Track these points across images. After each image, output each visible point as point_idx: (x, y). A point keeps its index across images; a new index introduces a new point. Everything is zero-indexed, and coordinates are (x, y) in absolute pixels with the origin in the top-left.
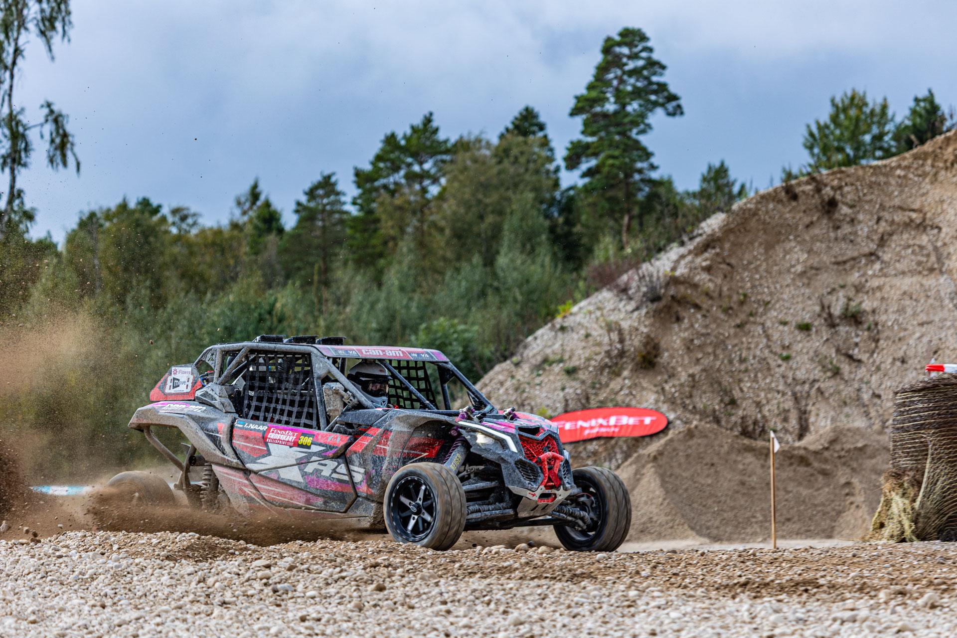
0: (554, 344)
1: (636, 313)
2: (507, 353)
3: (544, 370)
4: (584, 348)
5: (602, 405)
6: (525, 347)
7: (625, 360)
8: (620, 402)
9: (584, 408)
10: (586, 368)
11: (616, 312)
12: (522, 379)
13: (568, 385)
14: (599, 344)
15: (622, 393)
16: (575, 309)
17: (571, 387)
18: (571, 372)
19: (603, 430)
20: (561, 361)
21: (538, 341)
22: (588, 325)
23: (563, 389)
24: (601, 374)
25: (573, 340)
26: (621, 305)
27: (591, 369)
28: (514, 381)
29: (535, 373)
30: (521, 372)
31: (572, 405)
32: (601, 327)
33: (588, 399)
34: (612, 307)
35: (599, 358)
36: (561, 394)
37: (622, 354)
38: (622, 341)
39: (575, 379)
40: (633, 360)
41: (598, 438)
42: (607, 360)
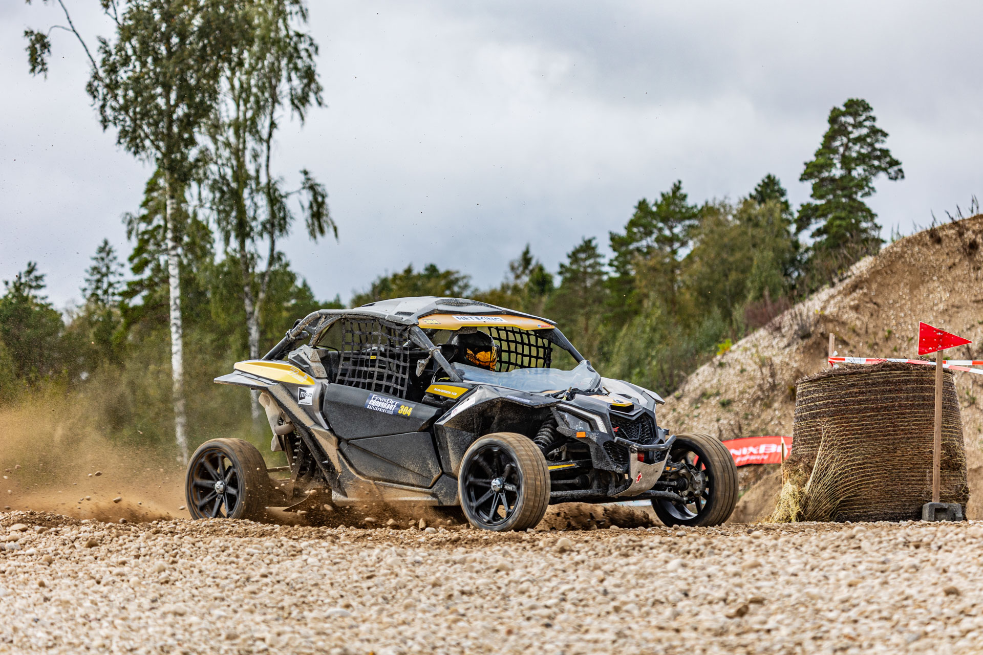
0: (712, 379)
1: (787, 350)
2: (670, 389)
3: (702, 403)
4: (739, 382)
5: (754, 434)
6: (687, 382)
7: (776, 392)
8: (770, 431)
9: (737, 437)
10: (740, 400)
11: (770, 349)
12: (682, 412)
13: (723, 417)
14: (752, 379)
15: (773, 423)
16: (734, 347)
17: (725, 418)
18: (725, 404)
19: (753, 458)
20: (718, 394)
21: (700, 377)
22: (743, 361)
23: (718, 420)
24: (754, 406)
25: (730, 376)
26: (774, 343)
27: (744, 401)
28: (675, 414)
29: (694, 406)
30: (682, 406)
31: (725, 434)
32: (755, 363)
33: (740, 429)
34: (766, 344)
35: (751, 391)
36: (716, 425)
37: (773, 387)
38: (773, 375)
39: (729, 411)
40: (783, 392)
41: (748, 465)
42: (759, 393)
